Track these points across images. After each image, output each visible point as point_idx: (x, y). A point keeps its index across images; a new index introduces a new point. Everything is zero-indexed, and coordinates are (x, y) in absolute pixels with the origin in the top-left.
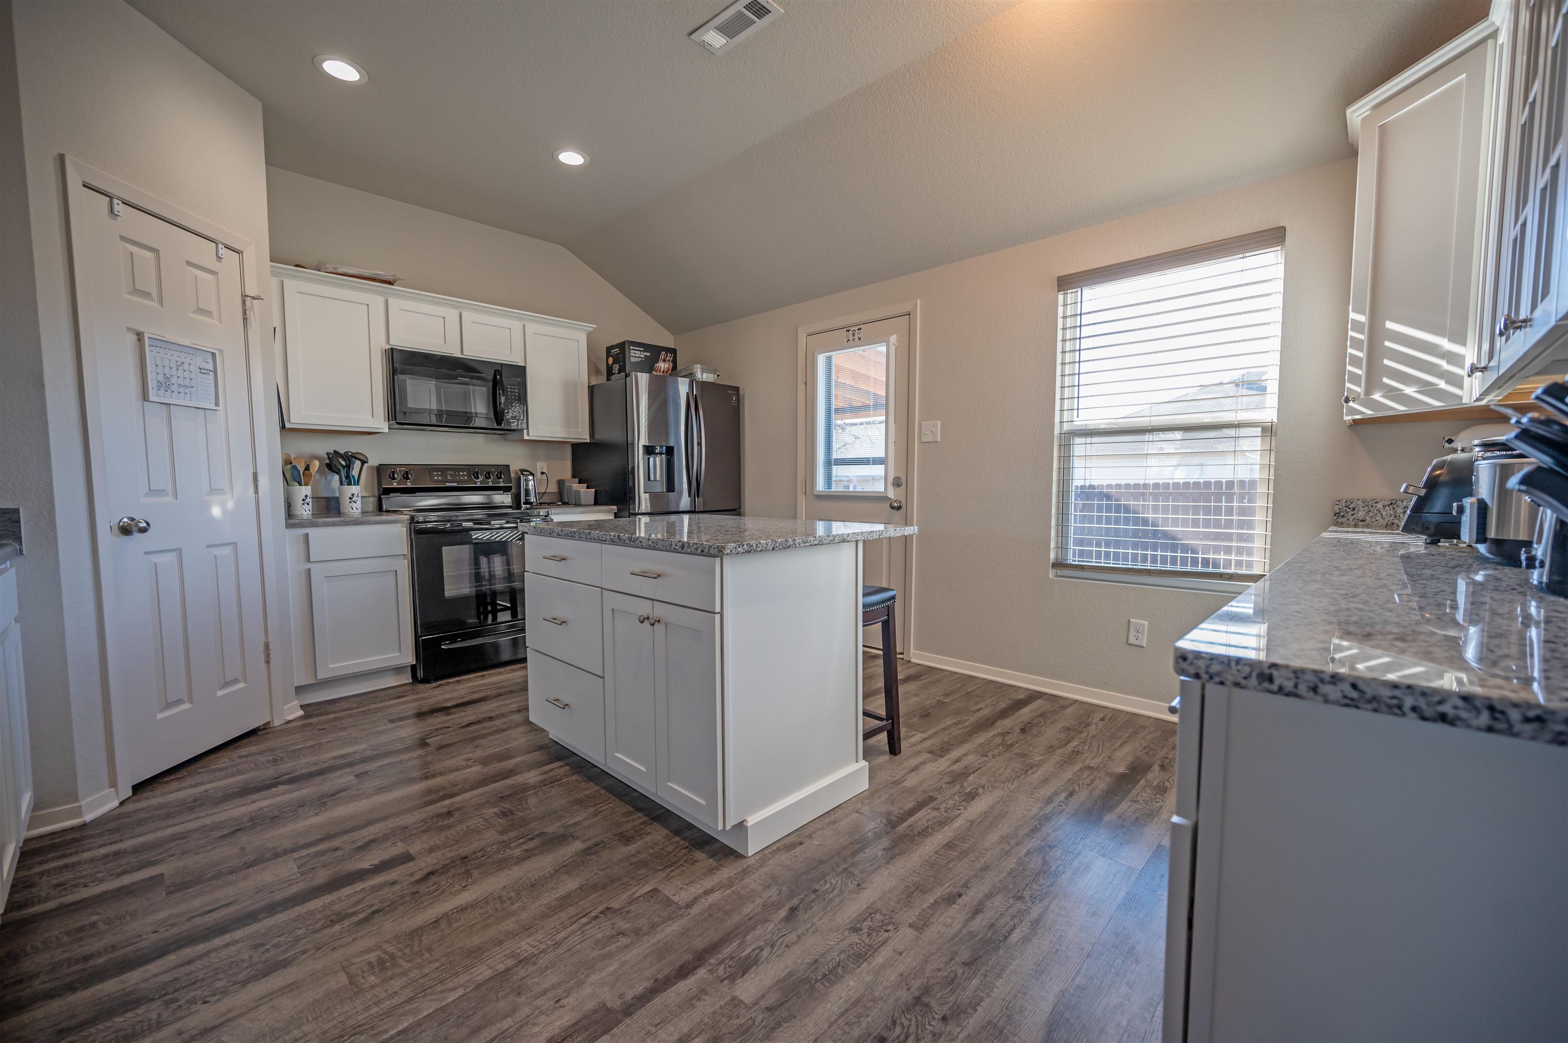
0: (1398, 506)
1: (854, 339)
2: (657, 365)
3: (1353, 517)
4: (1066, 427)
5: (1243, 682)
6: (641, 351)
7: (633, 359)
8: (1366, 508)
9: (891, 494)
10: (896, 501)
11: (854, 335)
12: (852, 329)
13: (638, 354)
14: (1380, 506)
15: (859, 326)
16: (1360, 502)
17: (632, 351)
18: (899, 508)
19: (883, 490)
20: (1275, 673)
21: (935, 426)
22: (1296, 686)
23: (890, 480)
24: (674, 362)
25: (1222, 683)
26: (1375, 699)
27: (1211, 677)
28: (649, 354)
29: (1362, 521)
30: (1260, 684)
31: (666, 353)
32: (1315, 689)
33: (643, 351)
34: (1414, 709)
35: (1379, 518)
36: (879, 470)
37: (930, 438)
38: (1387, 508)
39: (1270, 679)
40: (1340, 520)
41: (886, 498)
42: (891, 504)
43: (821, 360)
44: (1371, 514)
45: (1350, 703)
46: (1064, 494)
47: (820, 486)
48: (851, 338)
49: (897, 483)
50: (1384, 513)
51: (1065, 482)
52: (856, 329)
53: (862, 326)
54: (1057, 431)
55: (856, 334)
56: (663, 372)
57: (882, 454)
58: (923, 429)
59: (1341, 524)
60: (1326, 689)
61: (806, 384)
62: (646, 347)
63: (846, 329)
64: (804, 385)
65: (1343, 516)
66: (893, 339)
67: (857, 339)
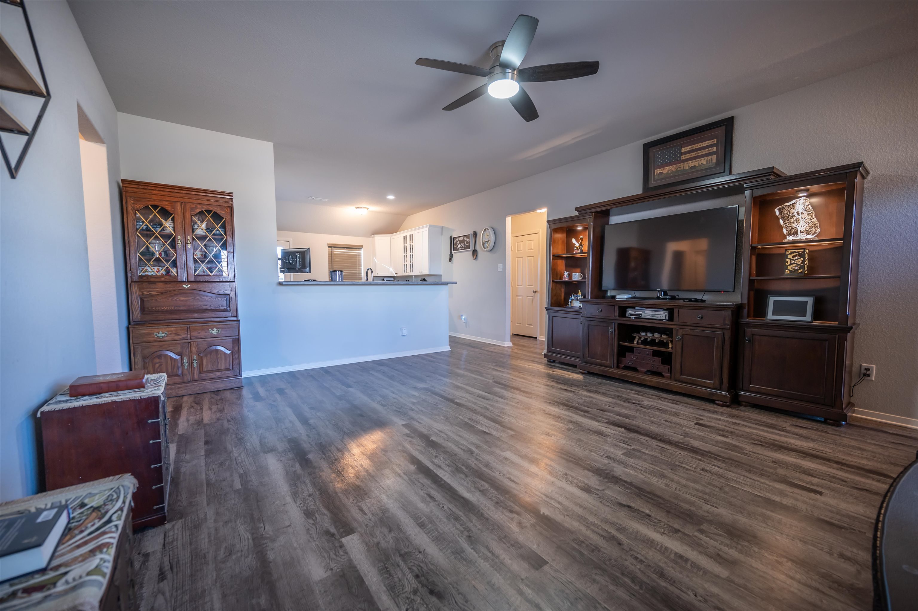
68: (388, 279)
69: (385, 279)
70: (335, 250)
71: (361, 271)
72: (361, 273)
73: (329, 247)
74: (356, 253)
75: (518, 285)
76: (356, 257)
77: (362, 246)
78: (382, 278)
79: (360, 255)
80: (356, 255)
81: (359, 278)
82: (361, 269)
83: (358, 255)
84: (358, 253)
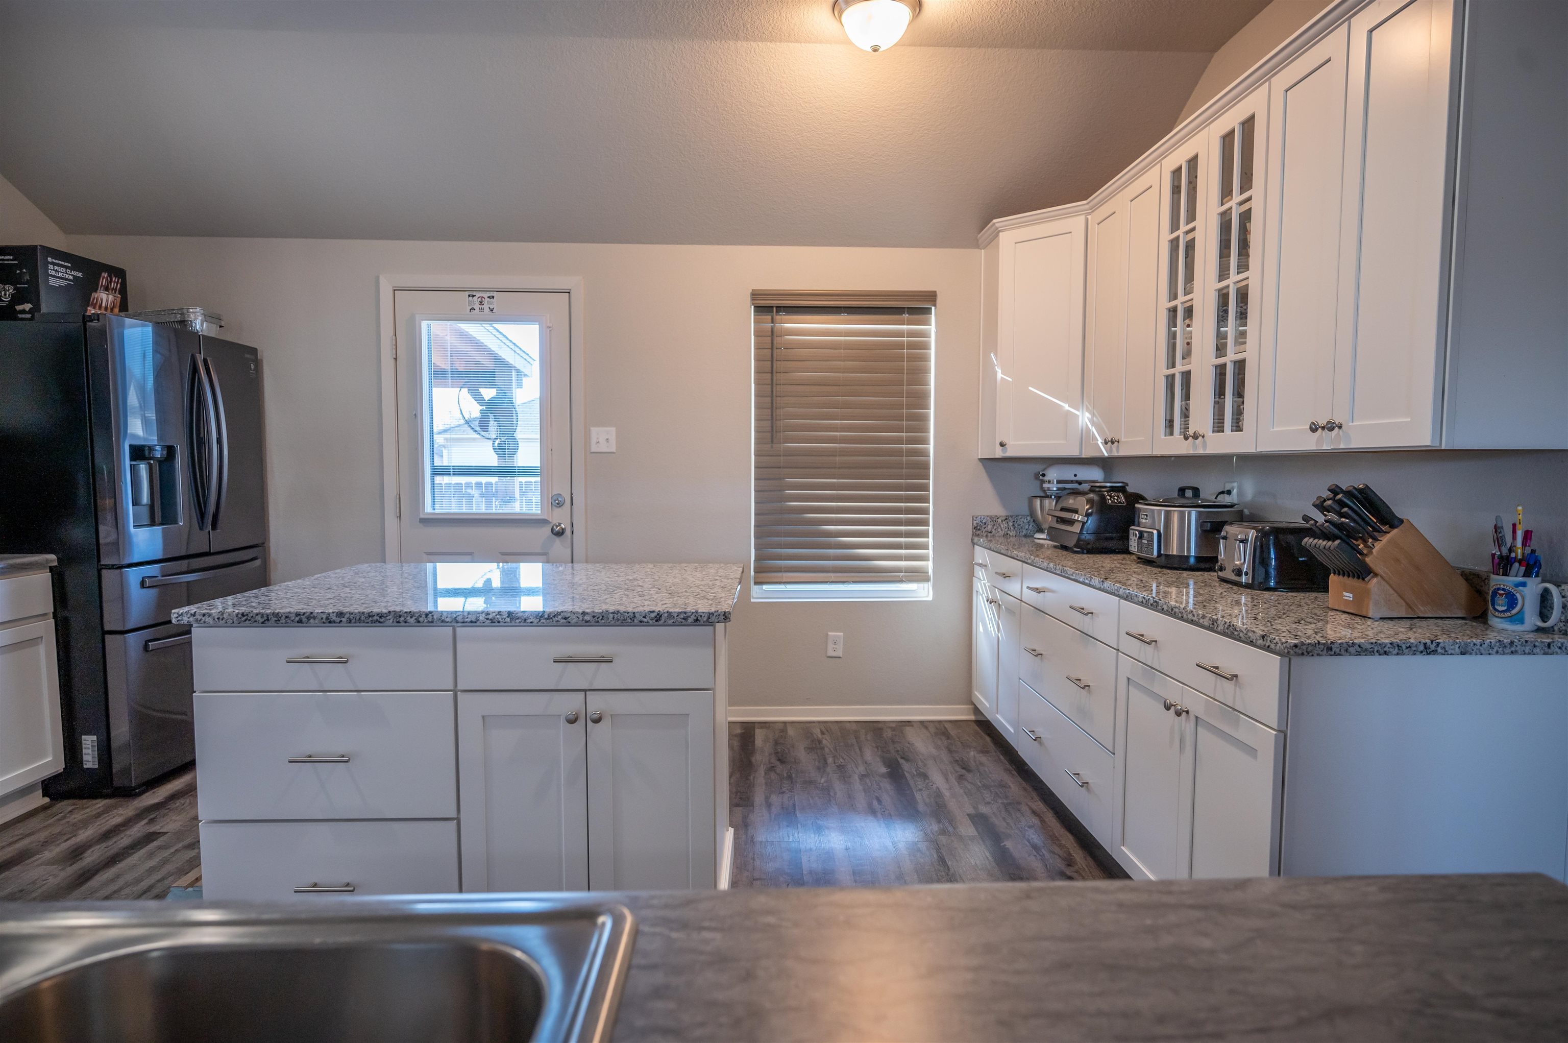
0: (1010, 521)
1: (482, 310)
2: (95, 295)
3: (985, 530)
5: (1321, 653)
6: (66, 267)
7: (52, 282)
8: (992, 523)
9: (551, 515)
10: (557, 525)
11: (481, 303)
12: (478, 295)
13: (62, 273)
14: (1000, 520)
15: (493, 293)
16: (989, 518)
17: (51, 267)
18: (561, 534)
19: (539, 511)
20: (1333, 646)
21: (607, 435)
22: (1340, 651)
23: (548, 498)
24: (123, 291)
25: (1313, 655)
26: (1366, 650)
27: (1308, 653)
28: (80, 275)
29: (990, 532)
30: (1327, 652)
31: (109, 275)
32: (1347, 650)
33: (72, 269)
34: (1377, 651)
35: (999, 530)
36: (531, 484)
37: (600, 449)
38: (1004, 522)
39: (1331, 649)
40: (978, 532)
41: (544, 521)
42: (552, 530)
43: (424, 329)
44: (995, 527)
45: (1358, 654)
47: (428, 506)
48: (477, 307)
49: (557, 503)
50: (1002, 526)
52: (486, 295)
53: (495, 294)
55: (486, 303)
56: (106, 309)
57: (538, 462)
58: (593, 436)
59: (978, 536)
60: (1351, 649)
61: (396, 359)
62: (76, 262)
63: (467, 293)
64: (393, 361)
65: (979, 530)
66: (548, 320)
67: (487, 310)
68: (1068, 473)
69: (1053, 474)
70: (792, 324)
71: (926, 430)
72: (925, 441)
73: (760, 310)
74: (900, 334)
76: (901, 358)
77: (931, 297)
78: (1038, 468)
79: (925, 346)
80: (900, 346)
81: (911, 465)
82: (924, 419)
83: (912, 346)
84: (911, 334)
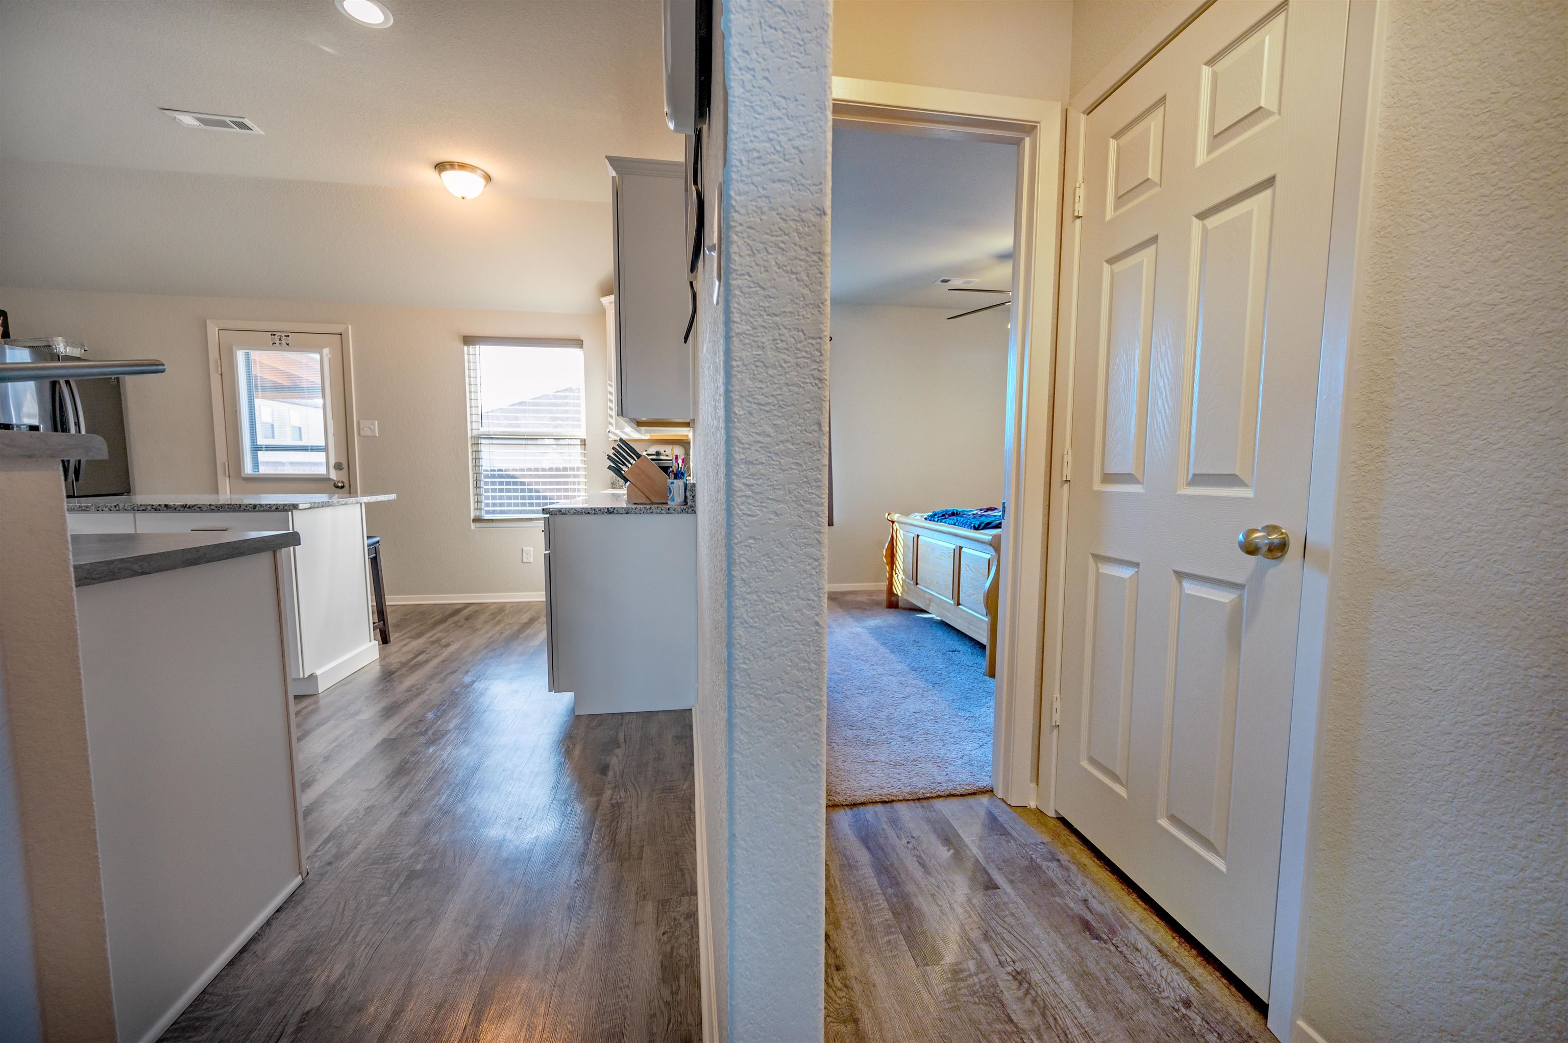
1: (280, 344)
4: (475, 433)
9: (333, 475)
10: (338, 482)
11: (280, 340)
12: (278, 334)
15: (287, 333)
18: (342, 487)
19: (325, 473)
21: (373, 424)
23: (332, 463)
36: (321, 457)
37: (369, 433)
41: (330, 479)
42: (334, 483)
43: (240, 355)
46: (477, 473)
47: (248, 469)
48: (277, 342)
49: (338, 466)
51: (477, 467)
52: (283, 335)
53: (289, 334)
54: (469, 435)
55: (283, 340)
57: (322, 443)
58: (362, 426)
59: (614, 488)
61: (223, 375)
63: (270, 333)
64: (220, 376)
66: (326, 351)
67: (283, 344)
75: (1108, 478)
